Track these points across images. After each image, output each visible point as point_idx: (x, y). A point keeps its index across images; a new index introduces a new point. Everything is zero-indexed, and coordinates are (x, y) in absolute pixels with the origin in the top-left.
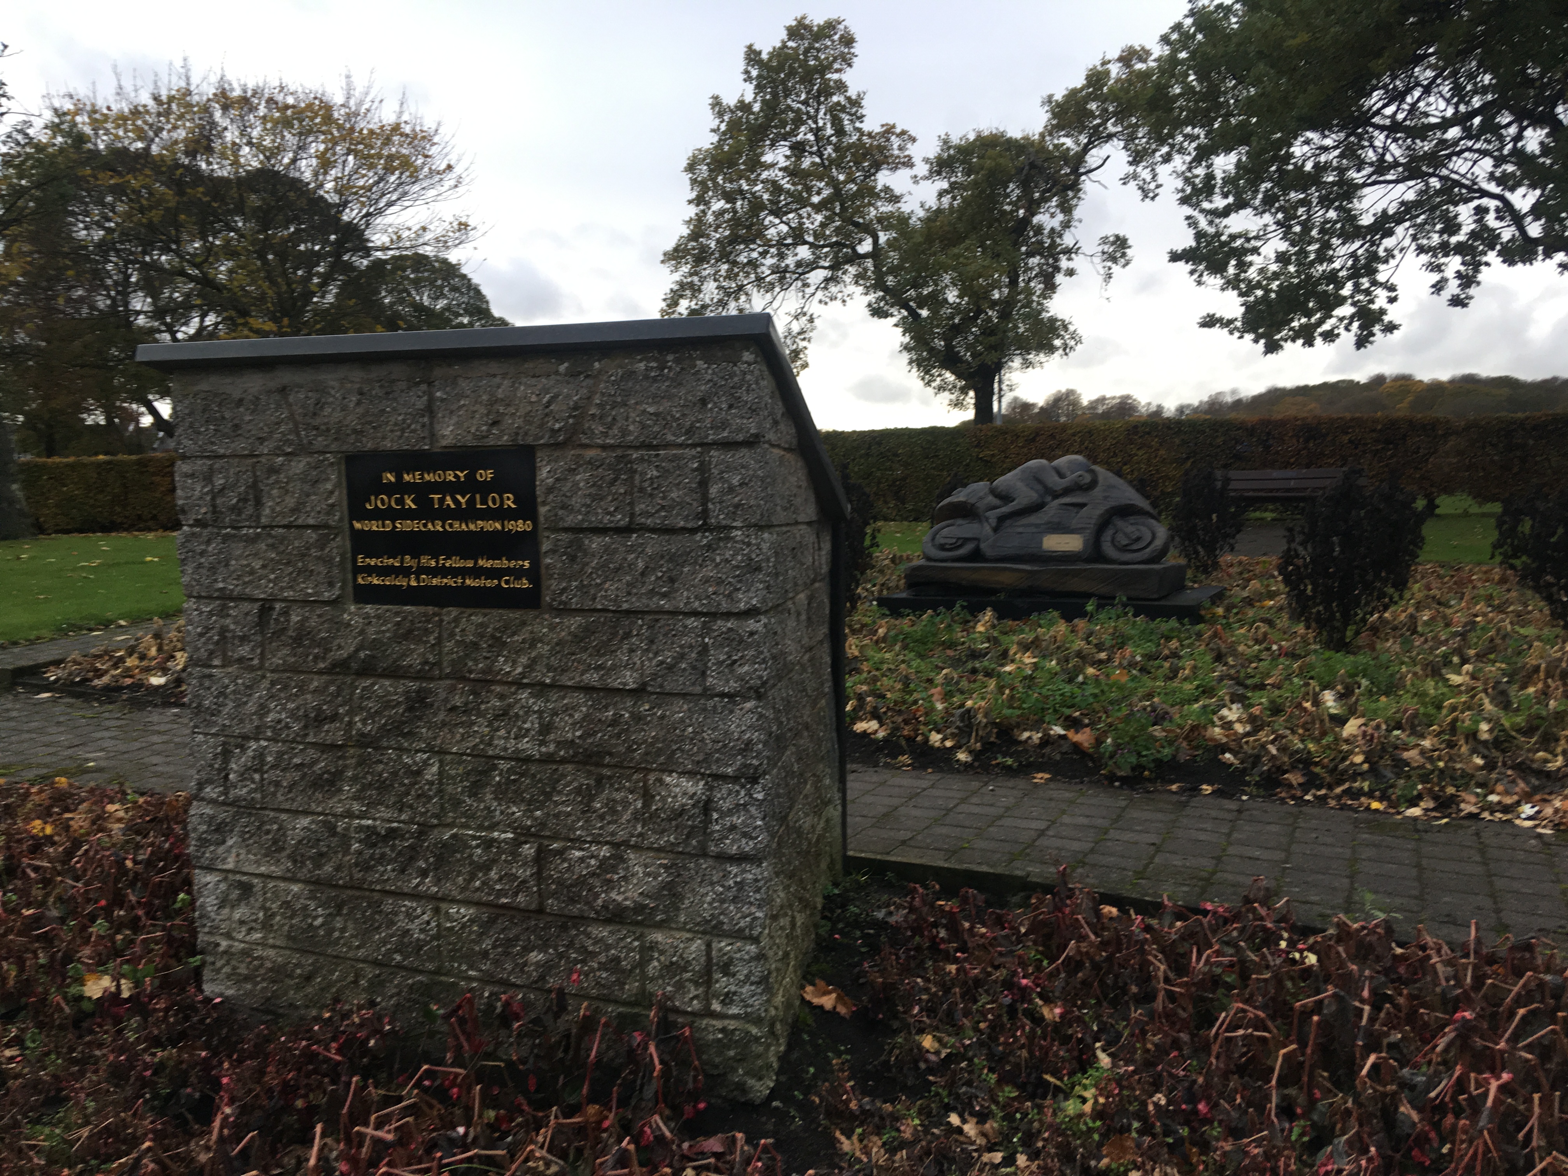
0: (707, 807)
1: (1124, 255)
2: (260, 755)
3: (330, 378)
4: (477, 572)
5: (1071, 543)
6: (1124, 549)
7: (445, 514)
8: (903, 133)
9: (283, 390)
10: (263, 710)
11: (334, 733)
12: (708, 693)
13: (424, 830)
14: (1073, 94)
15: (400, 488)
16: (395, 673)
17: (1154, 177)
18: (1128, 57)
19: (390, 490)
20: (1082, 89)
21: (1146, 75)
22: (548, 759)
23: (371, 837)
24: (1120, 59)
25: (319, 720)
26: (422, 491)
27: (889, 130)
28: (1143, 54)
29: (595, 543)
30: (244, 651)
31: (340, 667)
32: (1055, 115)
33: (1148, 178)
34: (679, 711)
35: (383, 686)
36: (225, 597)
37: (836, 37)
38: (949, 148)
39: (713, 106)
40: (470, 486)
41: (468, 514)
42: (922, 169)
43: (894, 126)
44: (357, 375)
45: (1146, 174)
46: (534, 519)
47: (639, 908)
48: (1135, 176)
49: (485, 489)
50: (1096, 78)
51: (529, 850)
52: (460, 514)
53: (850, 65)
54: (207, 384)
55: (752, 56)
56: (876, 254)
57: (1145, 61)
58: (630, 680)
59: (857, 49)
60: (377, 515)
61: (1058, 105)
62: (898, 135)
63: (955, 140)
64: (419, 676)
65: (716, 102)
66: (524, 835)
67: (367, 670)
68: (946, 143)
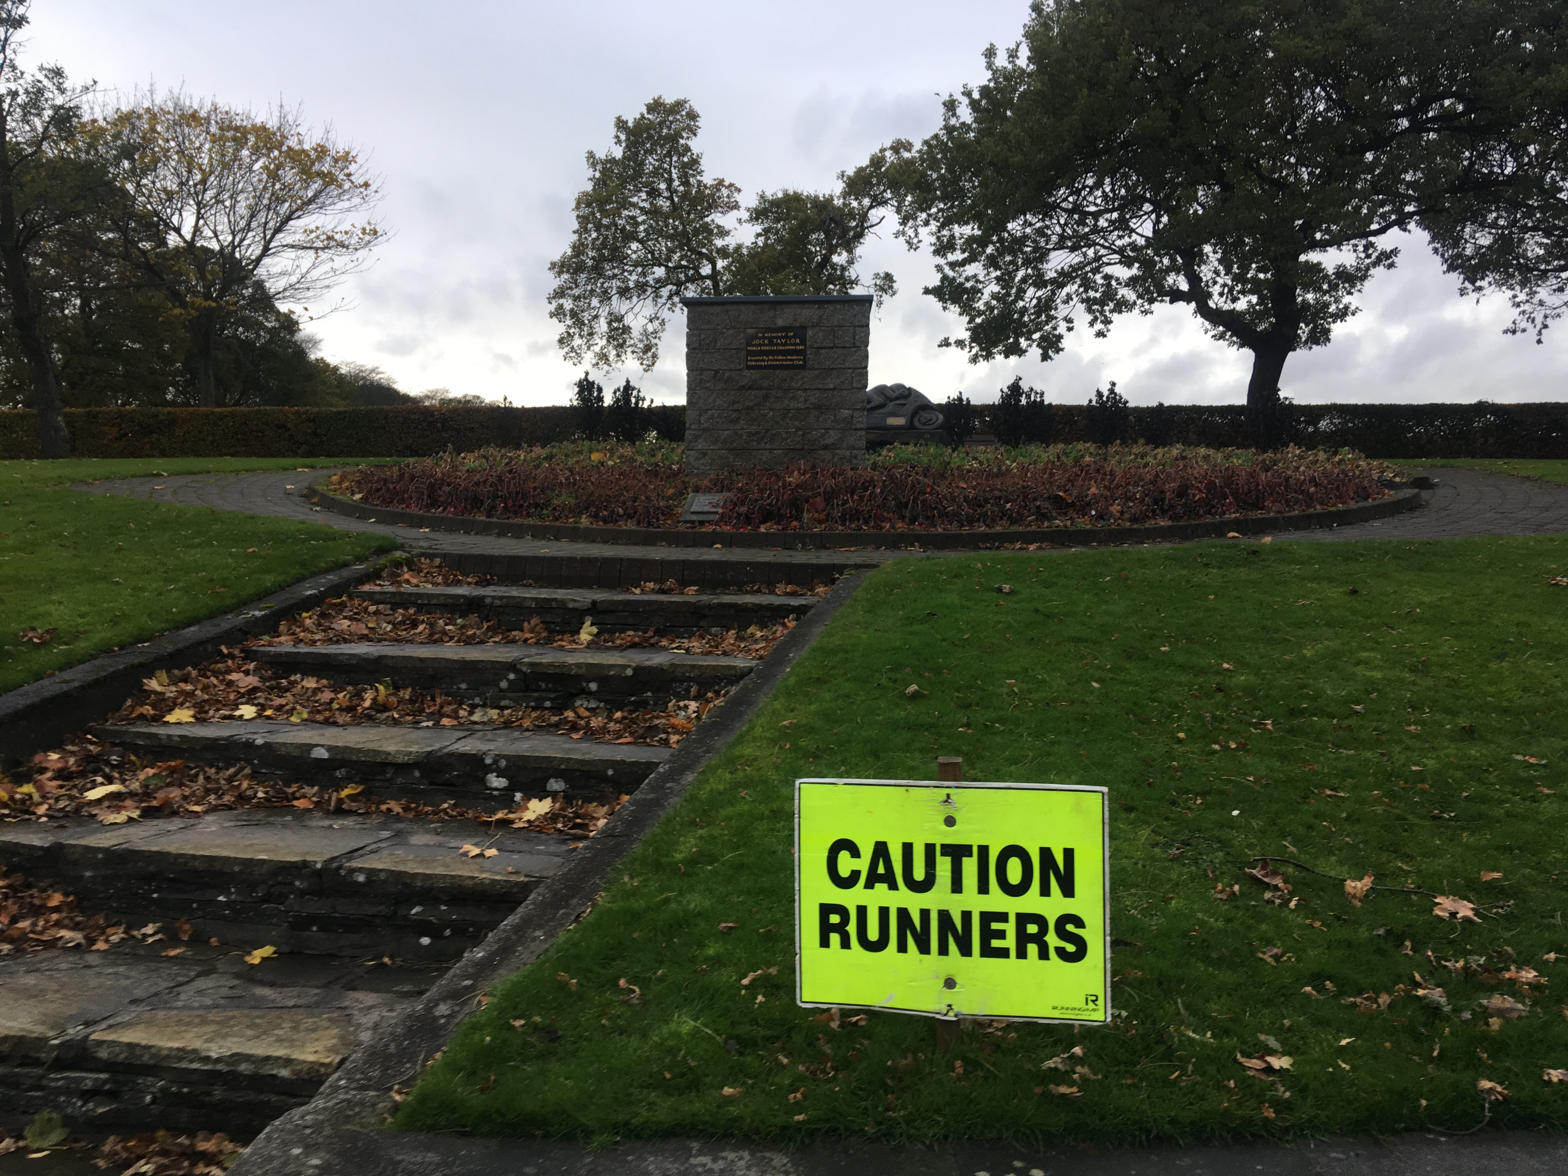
0: (852, 417)
1: (891, 287)
2: (713, 415)
3: (743, 308)
4: (787, 360)
5: (900, 421)
6: (924, 424)
7: (777, 345)
8: (731, 185)
9: (727, 311)
10: (714, 401)
11: (736, 407)
12: (853, 388)
13: (767, 431)
14: (860, 170)
15: (764, 338)
16: (760, 388)
17: (916, 235)
18: (898, 147)
19: (760, 338)
20: (867, 167)
21: (911, 162)
22: (807, 408)
23: (750, 434)
24: (892, 148)
25: (734, 403)
26: (771, 339)
27: (721, 182)
28: (908, 146)
29: (823, 351)
30: (708, 385)
31: (743, 387)
32: (848, 185)
33: (913, 235)
34: (845, 393)
35: (754, 392)
36: (702, 370)
37: (684, 113)
38: (765, 201)
39: (588, 159)
40: (786, 337)
41: (786, 344)
42: (745, 215)
43: (723, 180)
44: (752, 307)
45: (911, 232)
46: (805, 345)
47: (833, 444)
48: (904, 233)
49: (790, 338)
50: (877, 162)
51: (800, 433)
52: (782, 344)
53: (695, 135)
54: (700, 309)
55: (621, 124)
56: (714, 276)
57: (909, 151)
58: (832, 386)
59: (700, 122)
60: (756, 345)
61: (849, 178)
62: (726, 187)
63: (769, 195)
64: (767, 389)
65: (591, 155)
66: (798, 429)
67: (750, 388)
68: (762, 196)
